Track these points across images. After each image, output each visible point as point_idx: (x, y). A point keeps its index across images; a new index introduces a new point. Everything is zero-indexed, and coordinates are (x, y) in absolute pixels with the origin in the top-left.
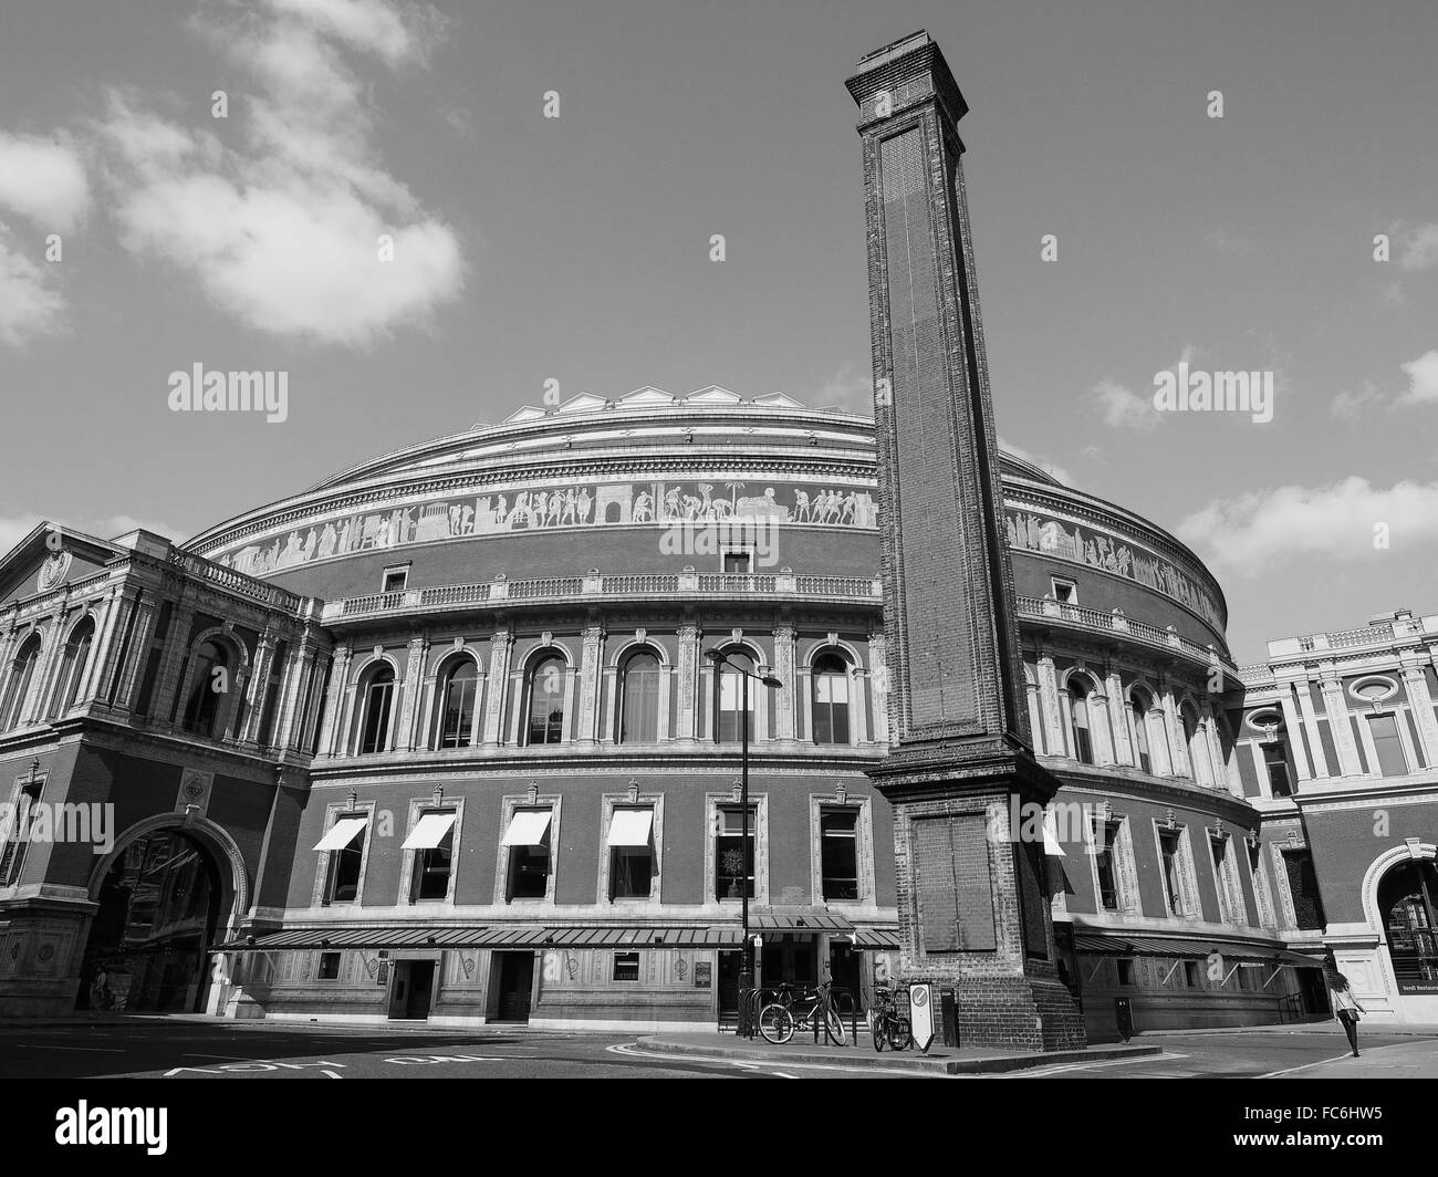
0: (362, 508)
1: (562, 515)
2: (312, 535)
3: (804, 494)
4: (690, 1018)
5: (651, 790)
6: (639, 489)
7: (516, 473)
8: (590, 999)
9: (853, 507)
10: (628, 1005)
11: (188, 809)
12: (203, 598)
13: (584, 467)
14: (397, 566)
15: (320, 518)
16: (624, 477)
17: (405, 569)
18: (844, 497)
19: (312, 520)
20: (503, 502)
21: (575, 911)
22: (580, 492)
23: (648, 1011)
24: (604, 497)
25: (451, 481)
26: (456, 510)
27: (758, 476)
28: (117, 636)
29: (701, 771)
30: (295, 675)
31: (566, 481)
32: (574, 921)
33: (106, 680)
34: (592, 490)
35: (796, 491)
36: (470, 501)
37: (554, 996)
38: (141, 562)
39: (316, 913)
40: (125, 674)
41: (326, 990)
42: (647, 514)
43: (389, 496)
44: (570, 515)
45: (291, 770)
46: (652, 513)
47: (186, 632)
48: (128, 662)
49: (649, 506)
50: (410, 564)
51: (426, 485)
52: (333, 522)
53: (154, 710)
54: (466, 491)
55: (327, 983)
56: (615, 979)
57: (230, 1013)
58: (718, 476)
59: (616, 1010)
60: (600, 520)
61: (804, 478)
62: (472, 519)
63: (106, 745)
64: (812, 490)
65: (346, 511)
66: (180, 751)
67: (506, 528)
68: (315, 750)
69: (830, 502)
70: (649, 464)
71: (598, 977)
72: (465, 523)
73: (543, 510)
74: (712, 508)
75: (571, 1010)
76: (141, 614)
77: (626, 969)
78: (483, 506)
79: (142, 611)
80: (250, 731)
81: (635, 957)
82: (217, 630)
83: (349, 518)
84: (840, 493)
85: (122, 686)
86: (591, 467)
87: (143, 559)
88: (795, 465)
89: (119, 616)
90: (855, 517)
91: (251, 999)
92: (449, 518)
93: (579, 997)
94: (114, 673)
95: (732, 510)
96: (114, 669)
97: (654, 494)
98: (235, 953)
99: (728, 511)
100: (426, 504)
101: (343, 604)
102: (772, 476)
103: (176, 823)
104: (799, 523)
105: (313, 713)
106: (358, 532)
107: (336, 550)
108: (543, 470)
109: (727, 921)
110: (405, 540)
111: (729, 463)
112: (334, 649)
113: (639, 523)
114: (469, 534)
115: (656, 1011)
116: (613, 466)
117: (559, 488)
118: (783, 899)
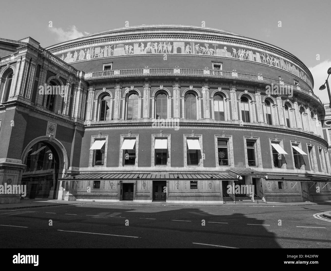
0: (93, 45)
1: (163, 50)
2: (76, 54)
3: (235, 50)
4: (215, 200)
5: (198, 133)
6: (187, 44)
7: (147, 36)
8: (184, 194)
9: (248, 54)
10: (196, 196)
11: (50, 135)
12: (50, 66)
13: (169, 36)
14: (108, 63)
15: (78, 48)
16: (182, 40)
17: (111, 64)
18: (246, 51)
19: (75, 48)
20: (143, 45)
21: (177, 169)
22: (168, 43)
23: (202, 198)
24: (176, 45)
25: (125, 37)
26: (127, 47)
27: (222, 43)
28: (25, 74)
29: (212, 128)
30: (78, 95)
31: (163, 40)
32: (178, 172)
33: (22, 89)
34: (172, 43)
35: (233, 48)
36: (132, 44)
37: (172, 194)
38: (31, 49)
39: (90, 169)
40: (28, 88)
41: (96, 192)
42: (190, 51)
43: (103, 41)
44: (165, 50)
45: (79, 125)
46: (191, 51)
47: (46, 76)
48: (29, 84)
49: (190, 49)
50: (112, 63)
51: (116, 38)
52: (84, 49)
53: (37, 101)
54: (130, 41)
55: (96, 190)
56: (191, 189)
57: (66, 199)
58: (210, 42)
59: (193, 198)
60: (175, 52)
61: (234, 45)
62: (133, 50)
63: (24, 111)
64: (237, 48)
65: (88, 46)
66: (46, 116)
67: (145, 53)
68: (85, 119)
69: (242, 52)
70: (190, 36)
71: (186, 188)
72: (130, 51)
73: (156, 48)
74: (209, 51)
75: (179, 198)
76: (32, 67)
77: (194, 185)
78: (136, 46)
79: (32, 66)
80: (65, 111)
81: (196, 183)
82: (54, 77)
83: (89, 48)
84: (244, 50)
85: (27, 92)
86: (172, 36)
87: (32, 48)
88: (232, 40)
89: (25, 66)
90: (249, 57)
91: (72, 195)
92: (125, 49)
93: (181, 194)
94: (24, 87)
95: (215, 52)
96: (24, 85)
97: (191, 45)
98: (66, 181)
99: (214, 52)
100: (116, 44)
101: (92, 74)
102: (226, 43)
103: (47, 139)
104: (234, 58)
105: (83, 108)
106: (93, 52)
107: (85, 58)
108: (156, 36)
109: (224, 172)
110: (110, 55)
111: (214, 38)
112: (88, 88)
113: (188, 54)
114: (132, 54)
115: (205, 198)
116: (178, 36)
117: (161, 41)
118: (238, 166)
